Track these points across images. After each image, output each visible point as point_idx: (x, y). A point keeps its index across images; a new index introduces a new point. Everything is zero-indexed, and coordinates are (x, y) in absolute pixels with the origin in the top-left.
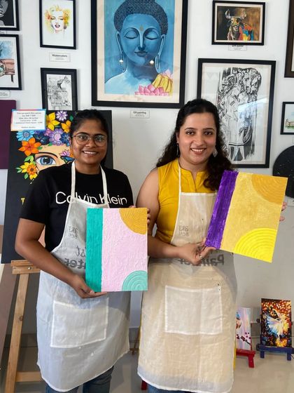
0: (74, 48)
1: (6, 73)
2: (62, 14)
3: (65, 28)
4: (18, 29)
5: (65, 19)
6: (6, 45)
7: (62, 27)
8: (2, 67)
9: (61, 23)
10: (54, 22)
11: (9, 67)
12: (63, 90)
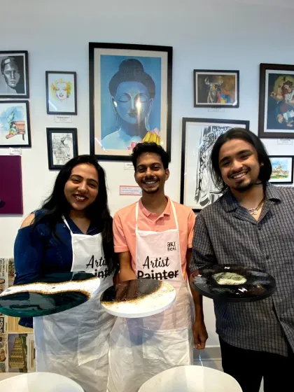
0: (75, 113)
1: (18, 133)
2: (65, 86)
3: (68, 97)
4: (28, 96)
5: (68, 89)
6: (18, 110)
7: (65, 96)
8: (15, 127)
9: (65, 93)
10: (58, 93)
11: (21, 128)
12: (66, 146)
